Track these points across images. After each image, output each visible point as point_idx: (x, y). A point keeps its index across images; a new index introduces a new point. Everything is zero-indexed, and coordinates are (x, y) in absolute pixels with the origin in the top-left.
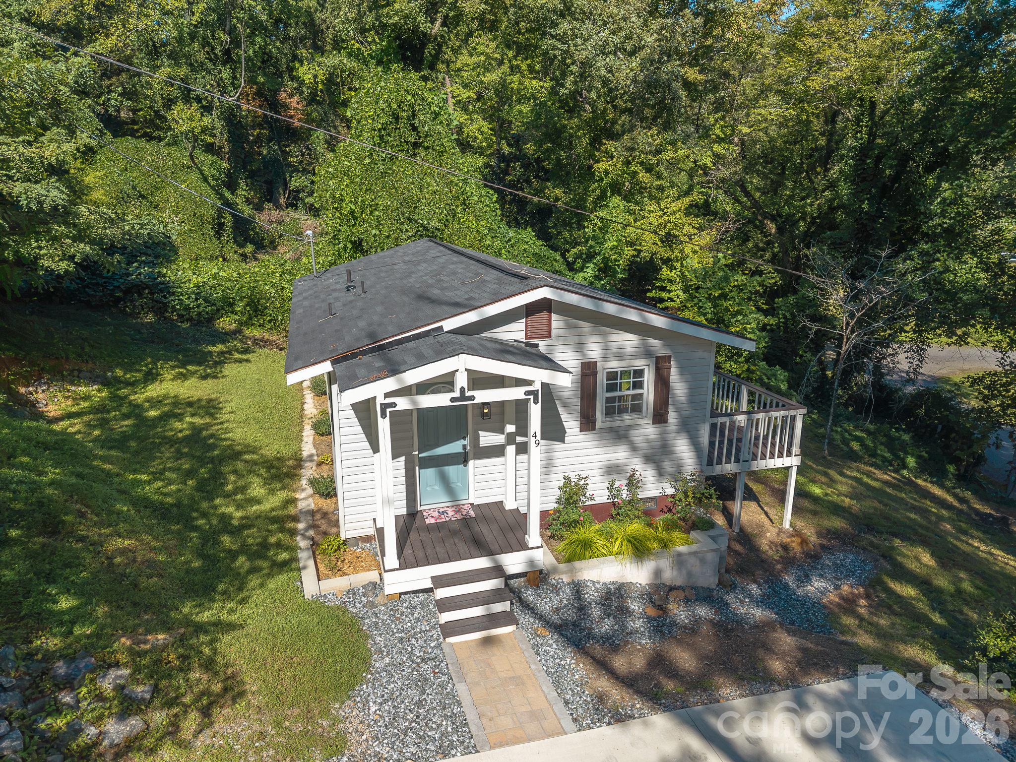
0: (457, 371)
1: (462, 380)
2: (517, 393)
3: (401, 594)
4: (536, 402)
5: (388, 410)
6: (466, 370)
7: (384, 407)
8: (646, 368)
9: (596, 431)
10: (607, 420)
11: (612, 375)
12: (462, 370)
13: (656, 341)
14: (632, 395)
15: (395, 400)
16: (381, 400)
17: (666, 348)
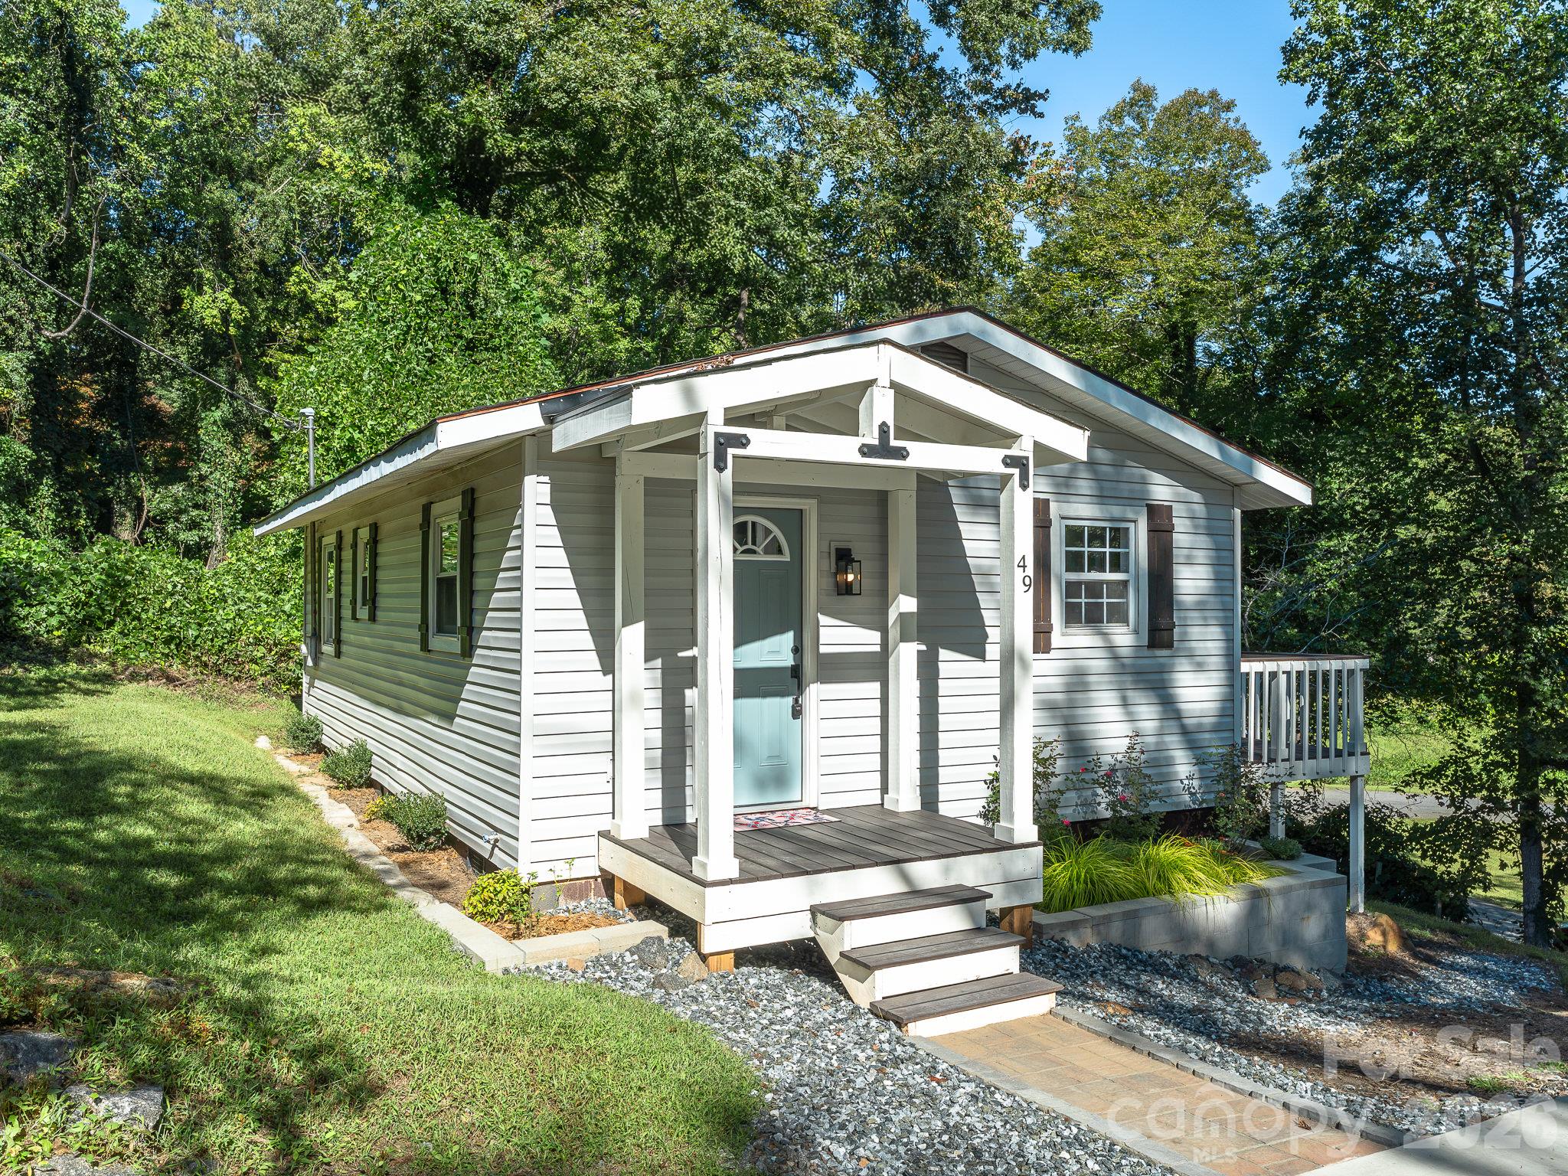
0: (873, 382)
4: (1025, 486)
5: (731, 452)
6: (893, 385)
7: (722, 442)
8: (1132, 526)
9: (1053, 654)
10: (1070, 631)
11: (1074, 535)
12: (884, 381)
13: (1146, 471)
14: (1109, 583)
15: (750, 432)
16: (716, 423)
17: (1162, 489)
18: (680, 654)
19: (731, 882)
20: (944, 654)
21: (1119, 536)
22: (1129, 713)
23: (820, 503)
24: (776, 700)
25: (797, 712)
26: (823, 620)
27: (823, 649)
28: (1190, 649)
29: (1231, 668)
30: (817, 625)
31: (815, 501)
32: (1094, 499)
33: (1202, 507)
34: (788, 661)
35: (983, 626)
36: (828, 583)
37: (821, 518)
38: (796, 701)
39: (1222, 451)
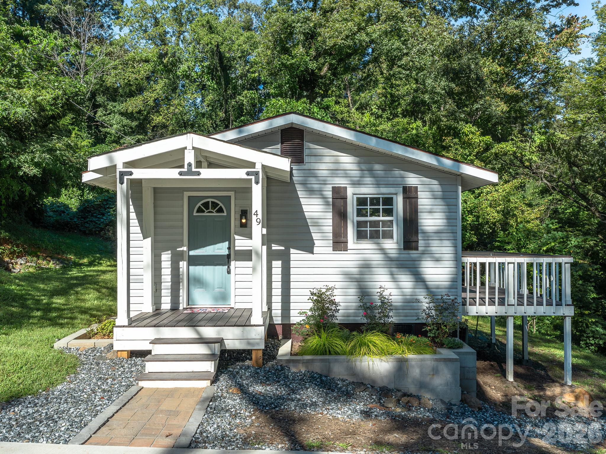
0: (186, 148)
1: (190, 157)
2: (240, 174)
3: (118, 351)
4: (257, 183)
5: (126, 177)
6: (194, 148)
7: (122, 174)
8: (394, 197)
9: (349, 252)
10: (359, 242)
11: (362, 202)
12: (190, 147)
13: (402, 172)
14: (383, 221)
15: (133, 170)
16: (120, 168)
17: (413, 180)
18: (178, 249)
19: (124, 326)
20: (292, 251)
21: (388, 201)
22: (393, 278)
23: (235, 193)
24: (221, 267)
25: (229, 272)
26: (237, 237)
27: (237, 248)
28: (431, 250)
29: (457, 260)
30: (235, 240)
31: (233, 193)
32: (374, 186)
33: (439, 187)
34: (227, 252)
35: (313, 240)
36: (238, 223)
37: (235, 199)
38: (229, 267)
39: (438, 161)
